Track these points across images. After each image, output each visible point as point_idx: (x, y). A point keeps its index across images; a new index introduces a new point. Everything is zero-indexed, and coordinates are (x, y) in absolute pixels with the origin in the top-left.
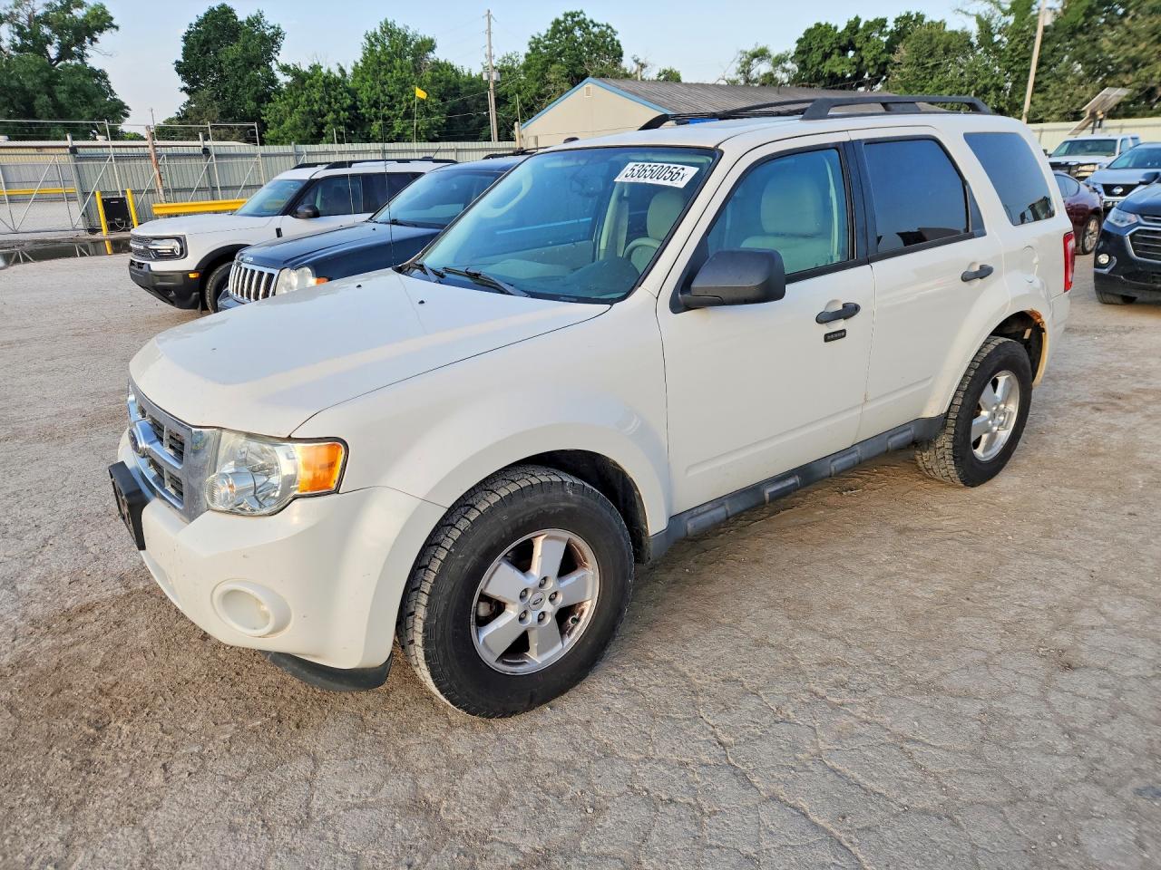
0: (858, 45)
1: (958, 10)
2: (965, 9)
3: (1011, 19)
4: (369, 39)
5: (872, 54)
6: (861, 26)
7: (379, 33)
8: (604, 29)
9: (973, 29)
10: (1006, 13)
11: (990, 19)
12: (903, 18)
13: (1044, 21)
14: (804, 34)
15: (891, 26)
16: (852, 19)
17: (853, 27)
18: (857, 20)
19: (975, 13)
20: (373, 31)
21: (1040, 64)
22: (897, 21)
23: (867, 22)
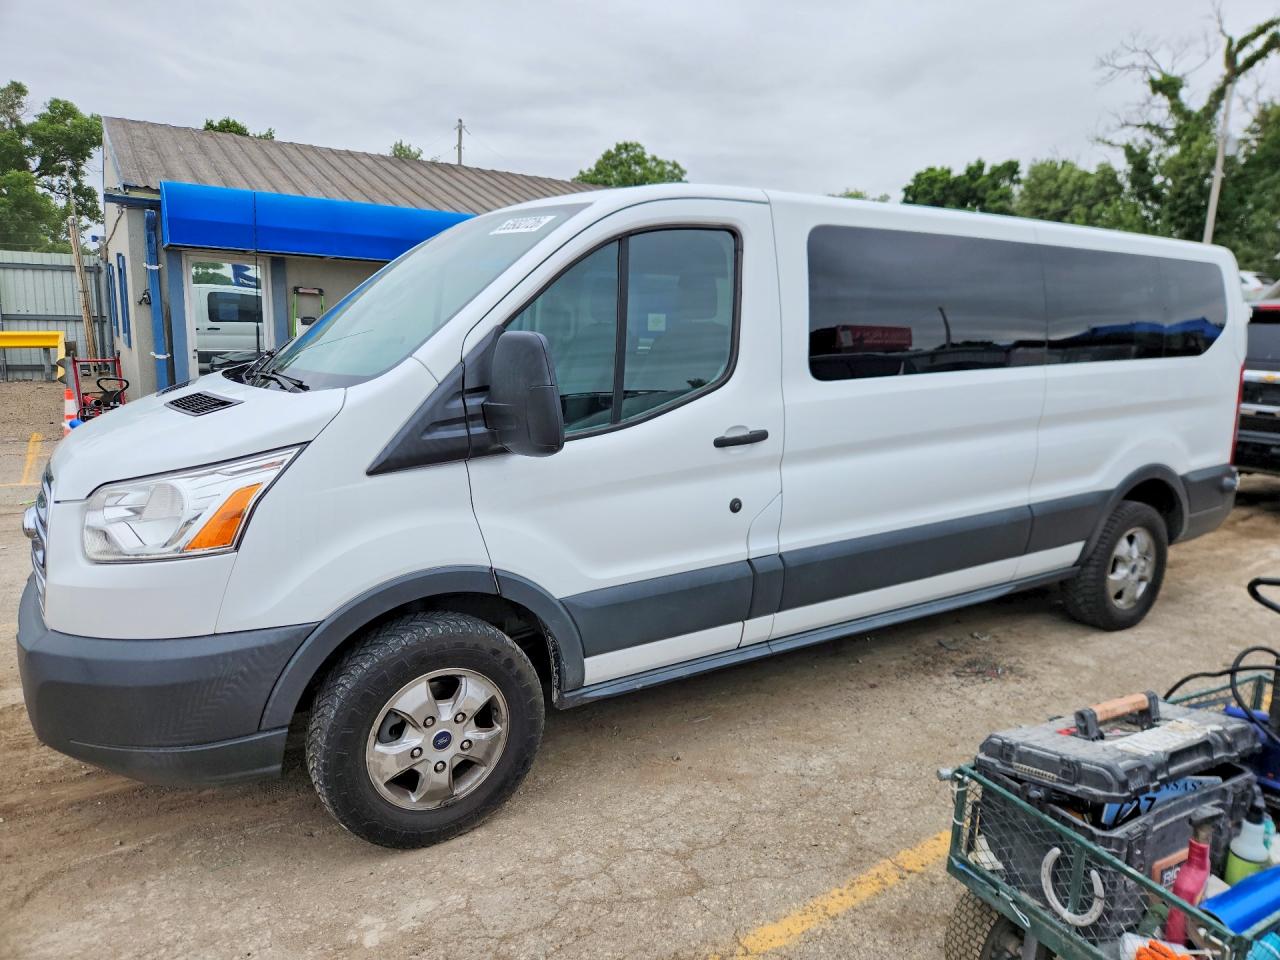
0: (980, 194)
1: (1098, 140)
2: (1108, 139)
3: (1175, 150)
6: (985, 172)
9: (1122, 166)
10: (1170, 143)
11: (1145, 151)
13: (1224, 150)
16: (973, 163)
17: (975, 172)
18: (981, 166)
19: (1124, 142)
21: (1220, 216)
23: (994, 166)
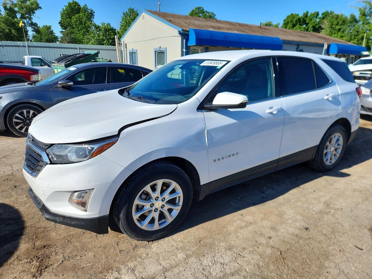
0: (307, 22)
4: (124, 14)
5: (313, 25)
6: (309, 15)
7: (128, 12)
8: (211, 14)
11: (365, 9)
12: (325, 13)
14: (287, 18)
15: (320, 16)
16: (305, 12)
17: (306, 15)
18: (307, 12)
20: (126, 12)
22: (323, 14)
23: (311, 13)
